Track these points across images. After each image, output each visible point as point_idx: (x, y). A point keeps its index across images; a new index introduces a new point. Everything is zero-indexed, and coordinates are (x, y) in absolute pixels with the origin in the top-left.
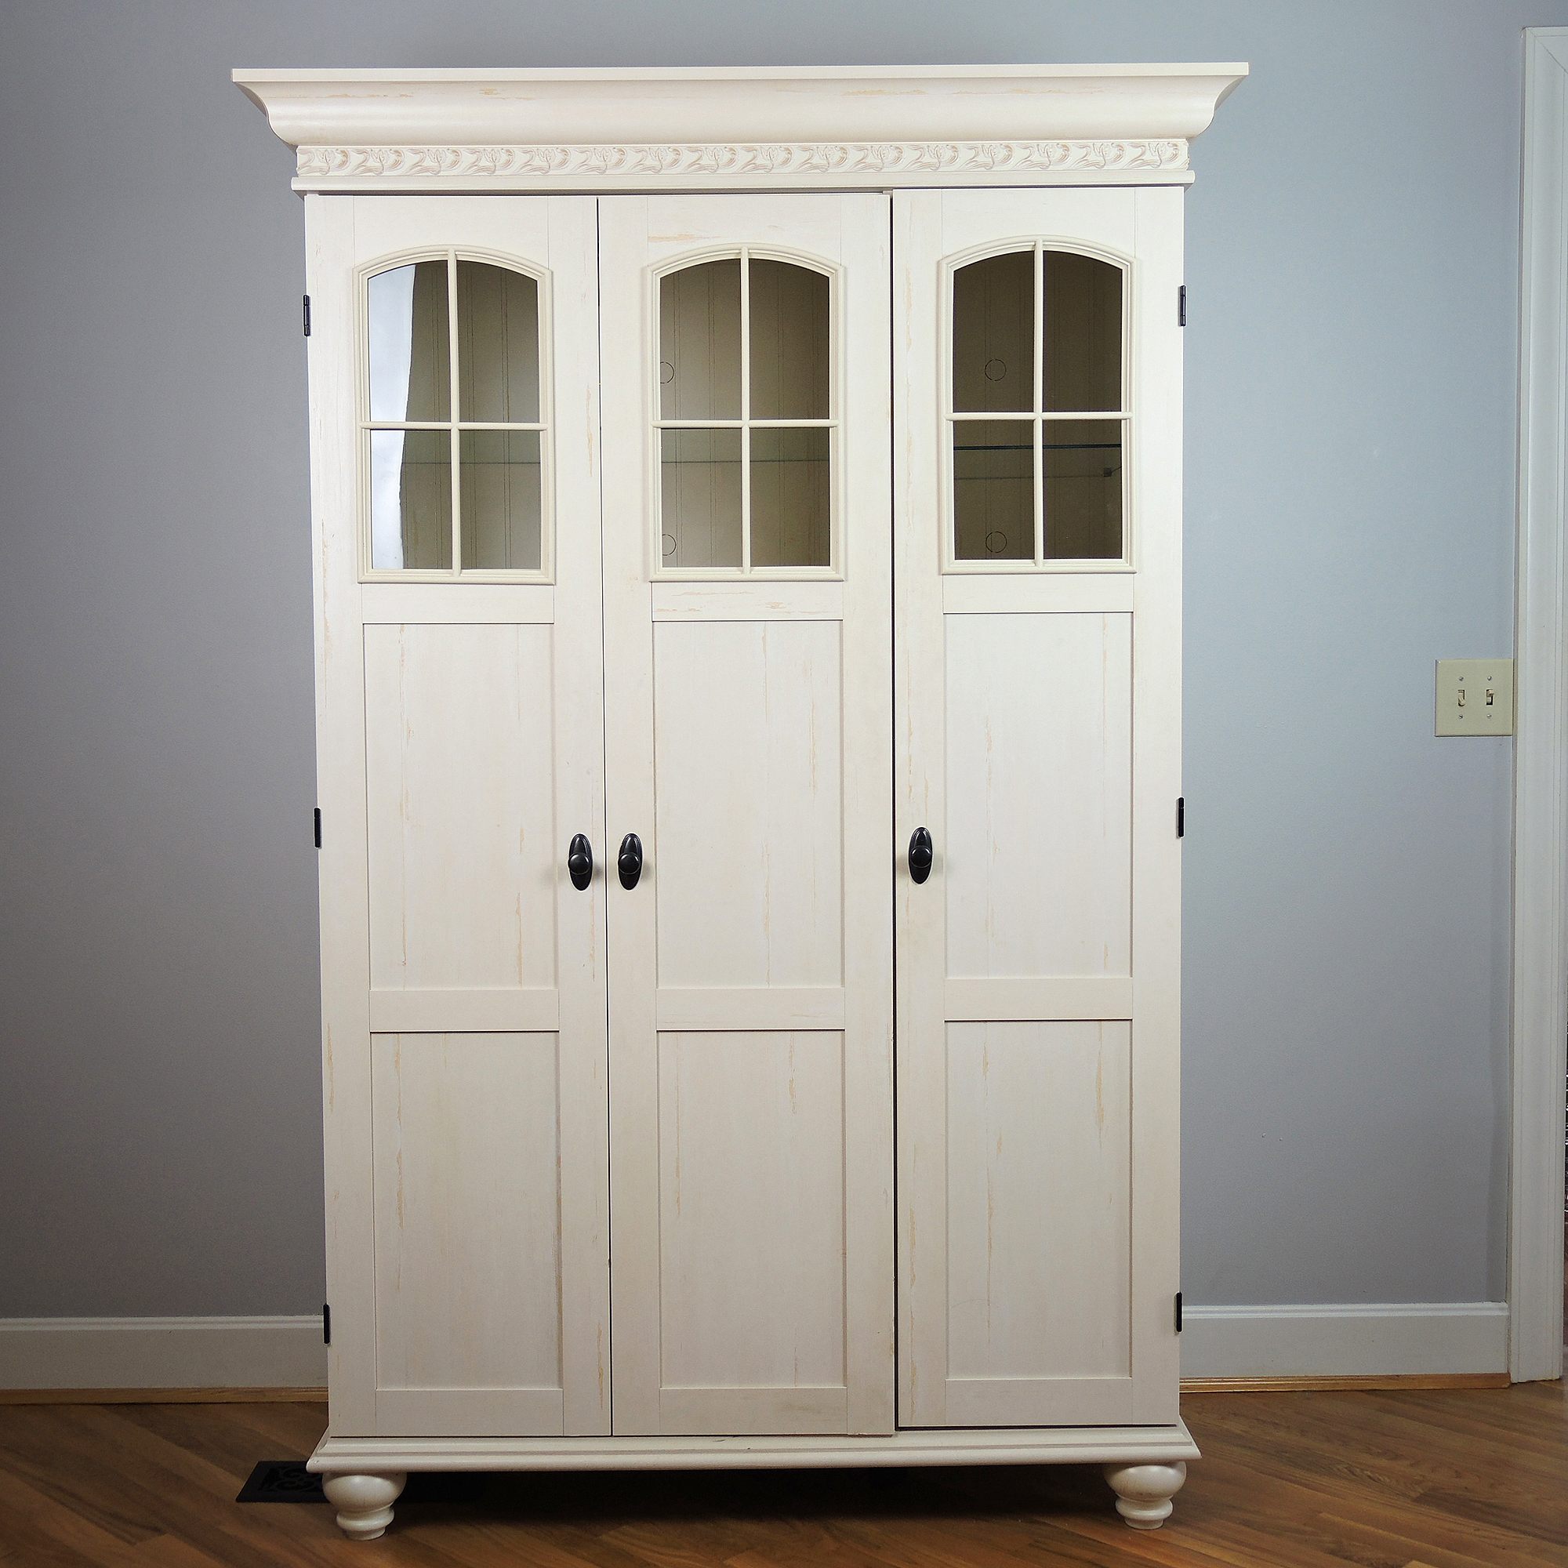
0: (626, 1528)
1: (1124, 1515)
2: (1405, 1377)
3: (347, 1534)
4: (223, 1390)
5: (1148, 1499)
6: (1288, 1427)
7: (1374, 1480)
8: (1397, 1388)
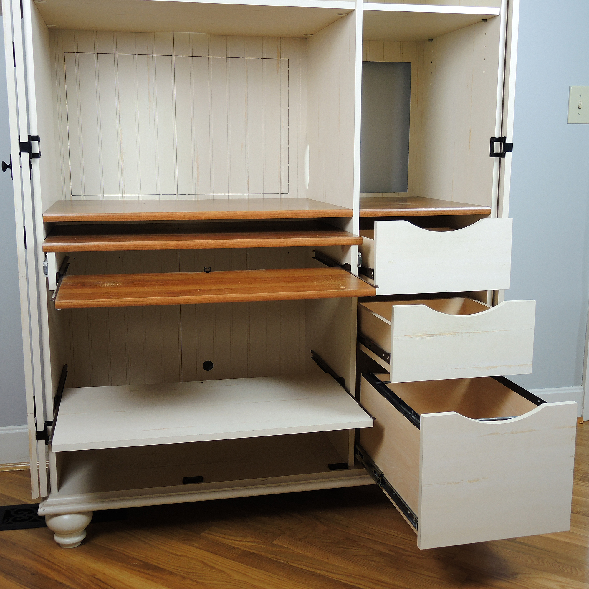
3: (59, 545)
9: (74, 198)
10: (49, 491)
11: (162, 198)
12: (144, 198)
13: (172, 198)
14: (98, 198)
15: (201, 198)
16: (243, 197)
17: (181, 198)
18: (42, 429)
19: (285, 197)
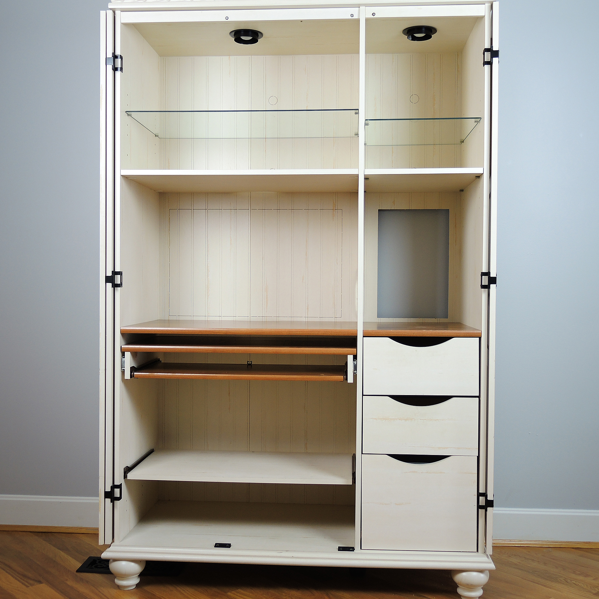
0: (239, 590)
1: (460, 594)
2: (592, 543)
3: (119, 587)
4: (81, 528)
5: (471, 587)
6: (539, 561)
7: (576, 585)
8: (589, 547)
9: (171, 318)
10: (113, 541)
11: (237, 319)
12: (224, 319)
13: (246, 319)
14: (189, 318)
15: (269, 319)
16: (304, 319)
17: (253, 319)
18: (109, 490)
19: (338, 320)
